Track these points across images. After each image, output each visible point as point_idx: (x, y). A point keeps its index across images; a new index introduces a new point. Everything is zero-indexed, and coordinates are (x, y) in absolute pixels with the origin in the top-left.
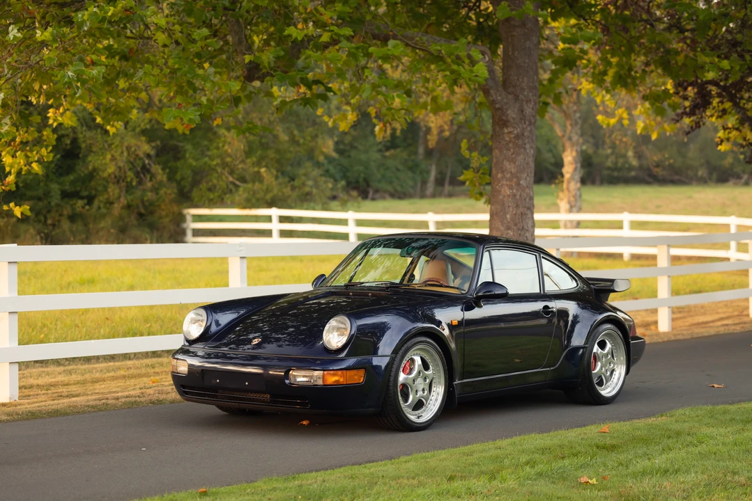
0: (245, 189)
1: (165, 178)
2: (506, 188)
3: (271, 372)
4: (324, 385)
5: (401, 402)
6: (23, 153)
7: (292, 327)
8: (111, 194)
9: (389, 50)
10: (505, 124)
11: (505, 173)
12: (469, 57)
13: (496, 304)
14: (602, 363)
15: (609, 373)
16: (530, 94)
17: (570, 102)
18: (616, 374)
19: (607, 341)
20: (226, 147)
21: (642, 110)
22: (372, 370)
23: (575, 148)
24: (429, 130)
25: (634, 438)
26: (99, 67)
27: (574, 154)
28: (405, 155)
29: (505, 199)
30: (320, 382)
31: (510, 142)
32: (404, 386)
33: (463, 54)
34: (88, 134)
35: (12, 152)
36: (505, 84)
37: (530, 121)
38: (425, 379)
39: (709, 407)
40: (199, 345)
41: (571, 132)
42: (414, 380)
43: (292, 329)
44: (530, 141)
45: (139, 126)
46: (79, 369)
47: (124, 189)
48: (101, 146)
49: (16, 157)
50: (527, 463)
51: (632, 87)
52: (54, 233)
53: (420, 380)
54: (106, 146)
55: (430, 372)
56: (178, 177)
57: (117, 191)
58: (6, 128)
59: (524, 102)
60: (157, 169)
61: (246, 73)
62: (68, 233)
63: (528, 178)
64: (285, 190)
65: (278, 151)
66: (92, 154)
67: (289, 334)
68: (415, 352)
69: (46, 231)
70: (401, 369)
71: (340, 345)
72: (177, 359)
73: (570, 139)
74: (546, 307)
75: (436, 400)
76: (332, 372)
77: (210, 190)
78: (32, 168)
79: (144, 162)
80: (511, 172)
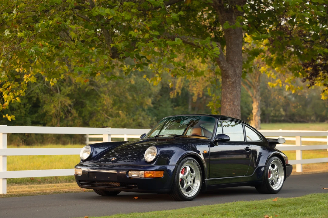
0: (112, 120)
1: (77, 115)
2: (228, 106)
3: (120, 173)
4: (145, 178)
5: (181, 187)
6: (13, 93)
7: (130, 154)
8: (53, 122)
9: (175, 42)
10: (227, 77)
11: (228, 99)
12: (212, 46)
13: (224, 145)
14: (273, 174)
15: (276, 179)
16: (239, 64)
17: (255, 81)
18: (280, 180)
19: (275, 165)
20: (104, 102)
21: (288, 80)
22: (167, 171)
23: (258, 102)
24: (193, 94)
25: (289, 203)
26: (45, 48)
27: (257, 104)
28: (183, 109)
29: (228, 111)
30: (143, 176)
31: (230, 85)
32: (182, 179)
33: (209, 44)
34: (44, 96)
35: (7, 93)
36: (228, 60)
37: (239, 76)
38: (192, 177)
39: (323, 194)
40: (88, 162)
41: (256, 94)
42: (186, 177)
43: (131, 155)
44: (239, 85)
45: (66, 92)
46: (35, 186)
47: (59, 120)
48: (49, 101)
49: (9, 95)
50: (240, 210)
51: (284, 64)
52: (28, 139)
53: (189, 177)
54: (52, 101)
55: (194, 174)
56: (83, 115)
57: (56, 121)
58: (3, 76)
59: (236, 68)
60: (74, 111)
61: (111, 54)
62: (34, 139)
63: (238, 102)
64: (130, 121)
65: (127, 104)
66: (45, 105)
67: (129, 157)
68: (187, 164)
69: (25, 138)
70: (181, 172)
71: (152, 160)
72: (77, 168)
73: (256, 97)
74: (247, 148)
75: (197, 187)
76: (148, 172)
77: (97, 121)
78: (16, 100)
79: (68, 108)
80: (230, 99)
